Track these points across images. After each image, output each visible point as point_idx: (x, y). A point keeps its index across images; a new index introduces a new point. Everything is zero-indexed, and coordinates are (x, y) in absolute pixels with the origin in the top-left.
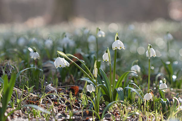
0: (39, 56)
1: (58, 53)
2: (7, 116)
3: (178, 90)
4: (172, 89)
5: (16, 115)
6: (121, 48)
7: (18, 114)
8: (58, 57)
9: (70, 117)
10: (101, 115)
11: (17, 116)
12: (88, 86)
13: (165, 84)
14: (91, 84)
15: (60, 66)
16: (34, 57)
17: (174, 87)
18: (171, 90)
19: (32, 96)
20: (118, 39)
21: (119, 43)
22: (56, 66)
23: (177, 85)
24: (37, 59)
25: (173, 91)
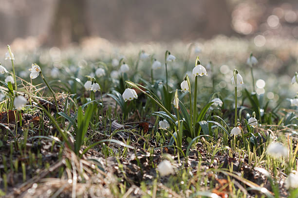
0: (100, 88)
1: (127, 84)
2: (82, 154)
3: (268, 125)
4: (260, 125)
5: (89, 153)
6: (203, 74)
7: (90, 153)
8: (127, 88)
9: (151, 154)
10: (185, 152)
11: (90, 155)
12: (160, 122)
13: (254, 118)
14: (165, 120)
15: (130, 98)
16: (93, 89)
17: (263, 123)
18: (258, 126)
19: (97, 134)
20: (199, 63)
21: (201, 69)
22: (125, 99)
23: (265, 120)
24: (97, 91)
25: (261, 127)
